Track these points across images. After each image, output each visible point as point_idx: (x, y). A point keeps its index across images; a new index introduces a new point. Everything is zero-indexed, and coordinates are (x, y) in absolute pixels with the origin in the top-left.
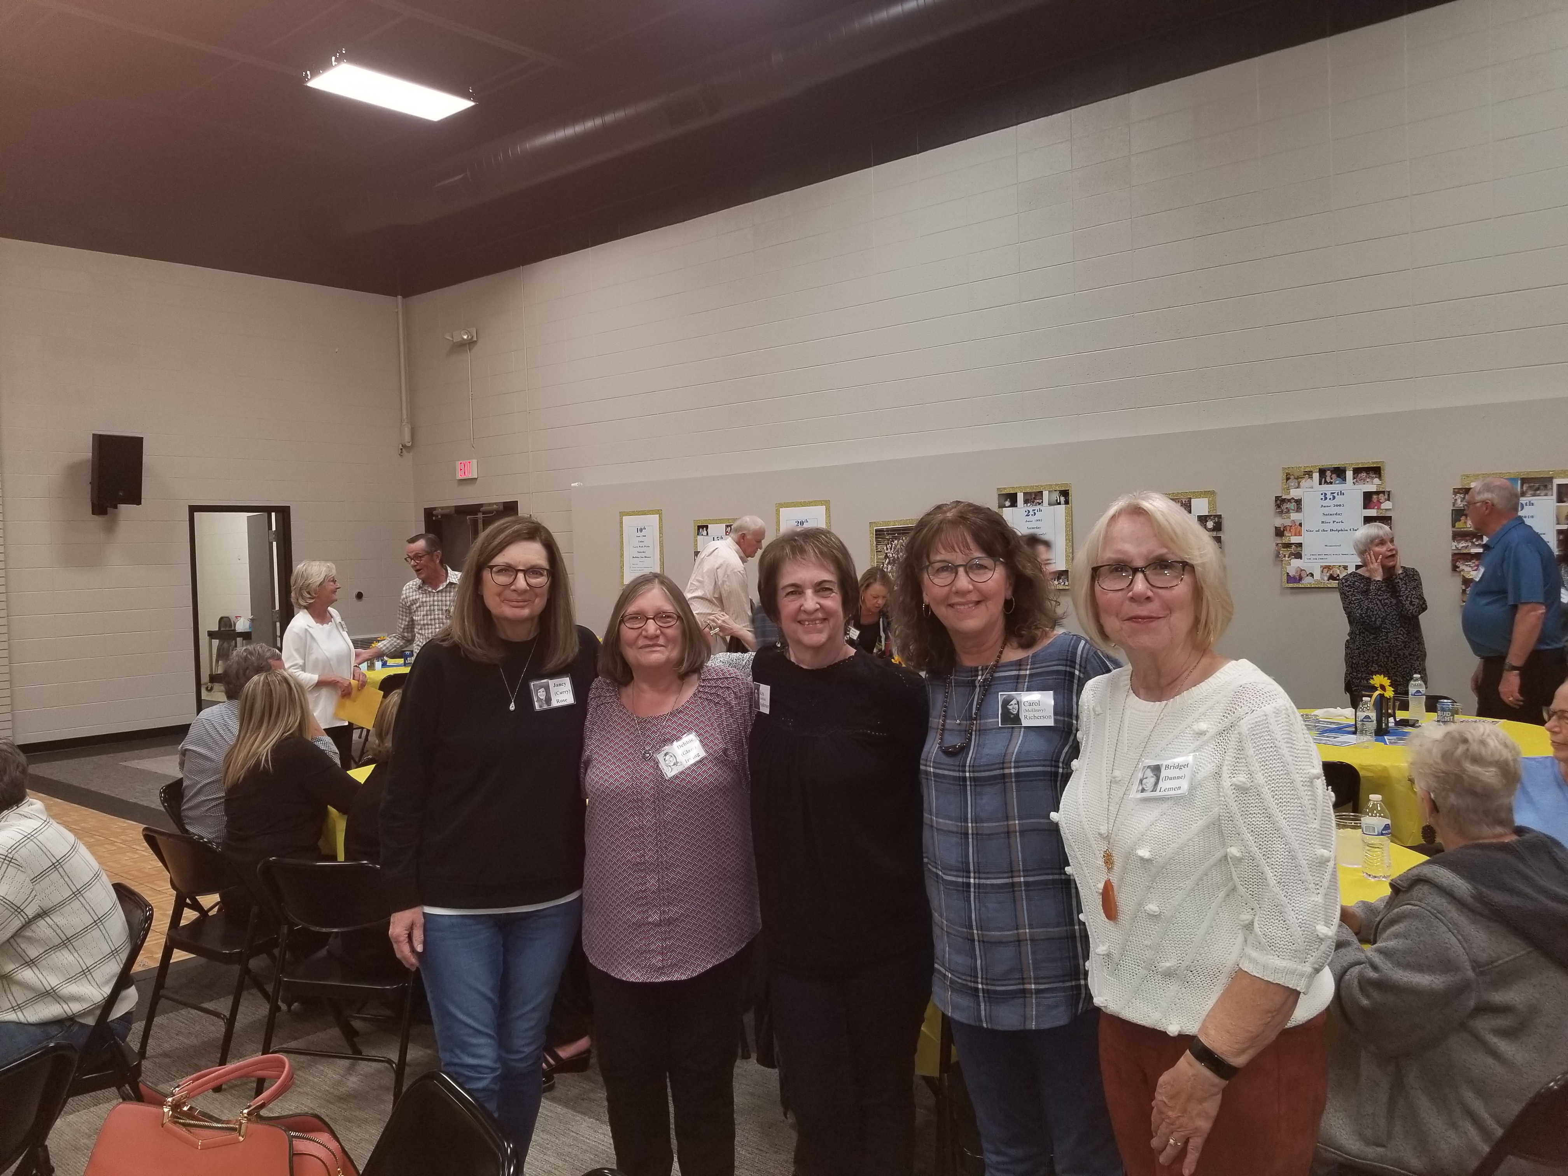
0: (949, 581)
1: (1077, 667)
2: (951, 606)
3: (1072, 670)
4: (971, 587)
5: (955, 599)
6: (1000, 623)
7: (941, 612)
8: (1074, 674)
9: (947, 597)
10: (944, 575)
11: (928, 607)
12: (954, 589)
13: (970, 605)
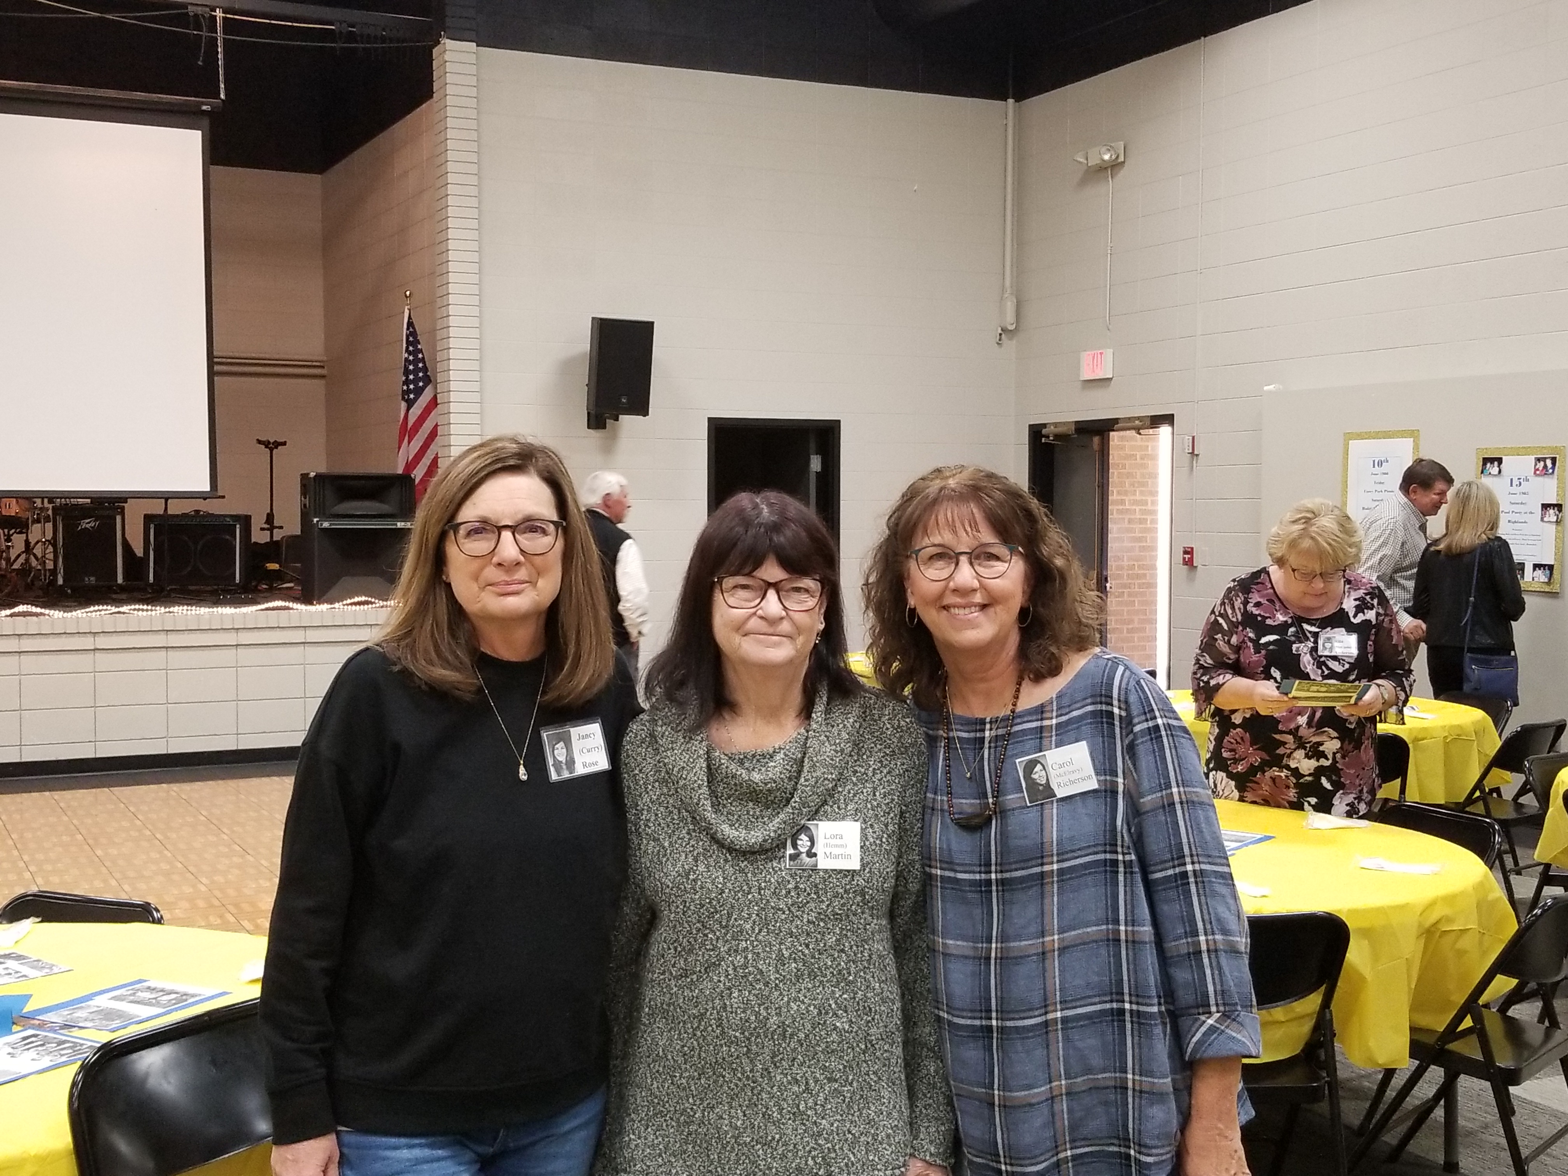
0: (945, 574)
1: (1115, 703)
2: (946, 608)
3: (1109, 708)
4: (976, 584)
5: (950, 599)
6: (1014, 639)
7: (931, 618)
8: (1112, 713)
9: (941, 595)
10: (940, 564)
11: (913, 611)
12: (952, 584)
13: (973, 609)
